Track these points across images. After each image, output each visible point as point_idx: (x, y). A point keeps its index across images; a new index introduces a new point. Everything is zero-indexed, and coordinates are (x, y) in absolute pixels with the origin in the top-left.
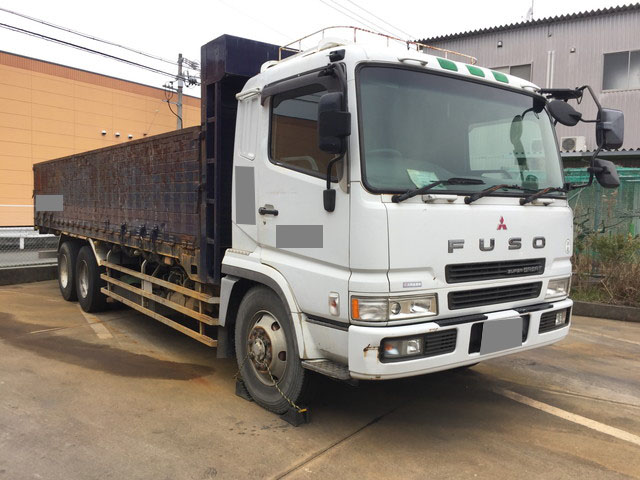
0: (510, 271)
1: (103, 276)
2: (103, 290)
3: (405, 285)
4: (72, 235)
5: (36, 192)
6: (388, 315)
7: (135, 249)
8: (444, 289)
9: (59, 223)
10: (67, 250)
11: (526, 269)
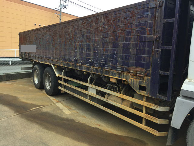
1: (59, 82)
2: (60, 88)
4: (40, 62)
5: (20, 44)
7: (84, 72)
9: (33, 57)
10: (38, 68)
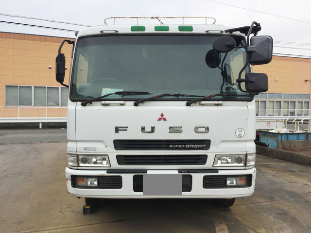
0: (171, 146)
3: (85, 149)
6: (78, 164)
8: (113, 153)
11: (188, 146)
